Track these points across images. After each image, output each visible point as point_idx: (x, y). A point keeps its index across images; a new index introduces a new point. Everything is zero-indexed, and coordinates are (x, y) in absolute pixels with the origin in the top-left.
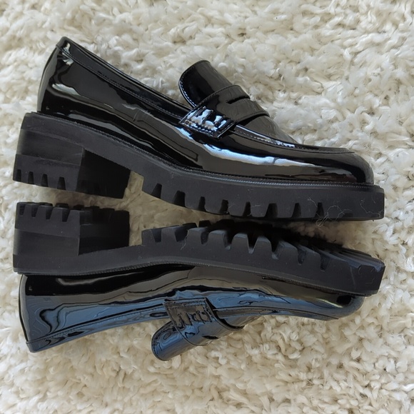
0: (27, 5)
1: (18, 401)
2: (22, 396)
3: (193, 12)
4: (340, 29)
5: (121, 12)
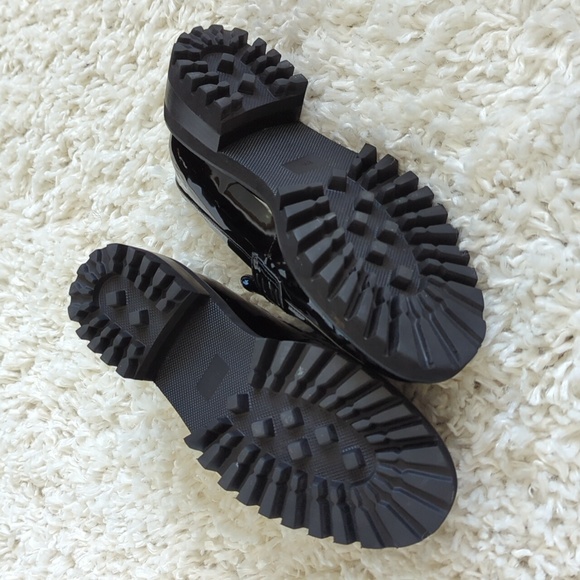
1: (149, 492)
2: (153, 488)
3: (326, 62)
4: (483, 81)
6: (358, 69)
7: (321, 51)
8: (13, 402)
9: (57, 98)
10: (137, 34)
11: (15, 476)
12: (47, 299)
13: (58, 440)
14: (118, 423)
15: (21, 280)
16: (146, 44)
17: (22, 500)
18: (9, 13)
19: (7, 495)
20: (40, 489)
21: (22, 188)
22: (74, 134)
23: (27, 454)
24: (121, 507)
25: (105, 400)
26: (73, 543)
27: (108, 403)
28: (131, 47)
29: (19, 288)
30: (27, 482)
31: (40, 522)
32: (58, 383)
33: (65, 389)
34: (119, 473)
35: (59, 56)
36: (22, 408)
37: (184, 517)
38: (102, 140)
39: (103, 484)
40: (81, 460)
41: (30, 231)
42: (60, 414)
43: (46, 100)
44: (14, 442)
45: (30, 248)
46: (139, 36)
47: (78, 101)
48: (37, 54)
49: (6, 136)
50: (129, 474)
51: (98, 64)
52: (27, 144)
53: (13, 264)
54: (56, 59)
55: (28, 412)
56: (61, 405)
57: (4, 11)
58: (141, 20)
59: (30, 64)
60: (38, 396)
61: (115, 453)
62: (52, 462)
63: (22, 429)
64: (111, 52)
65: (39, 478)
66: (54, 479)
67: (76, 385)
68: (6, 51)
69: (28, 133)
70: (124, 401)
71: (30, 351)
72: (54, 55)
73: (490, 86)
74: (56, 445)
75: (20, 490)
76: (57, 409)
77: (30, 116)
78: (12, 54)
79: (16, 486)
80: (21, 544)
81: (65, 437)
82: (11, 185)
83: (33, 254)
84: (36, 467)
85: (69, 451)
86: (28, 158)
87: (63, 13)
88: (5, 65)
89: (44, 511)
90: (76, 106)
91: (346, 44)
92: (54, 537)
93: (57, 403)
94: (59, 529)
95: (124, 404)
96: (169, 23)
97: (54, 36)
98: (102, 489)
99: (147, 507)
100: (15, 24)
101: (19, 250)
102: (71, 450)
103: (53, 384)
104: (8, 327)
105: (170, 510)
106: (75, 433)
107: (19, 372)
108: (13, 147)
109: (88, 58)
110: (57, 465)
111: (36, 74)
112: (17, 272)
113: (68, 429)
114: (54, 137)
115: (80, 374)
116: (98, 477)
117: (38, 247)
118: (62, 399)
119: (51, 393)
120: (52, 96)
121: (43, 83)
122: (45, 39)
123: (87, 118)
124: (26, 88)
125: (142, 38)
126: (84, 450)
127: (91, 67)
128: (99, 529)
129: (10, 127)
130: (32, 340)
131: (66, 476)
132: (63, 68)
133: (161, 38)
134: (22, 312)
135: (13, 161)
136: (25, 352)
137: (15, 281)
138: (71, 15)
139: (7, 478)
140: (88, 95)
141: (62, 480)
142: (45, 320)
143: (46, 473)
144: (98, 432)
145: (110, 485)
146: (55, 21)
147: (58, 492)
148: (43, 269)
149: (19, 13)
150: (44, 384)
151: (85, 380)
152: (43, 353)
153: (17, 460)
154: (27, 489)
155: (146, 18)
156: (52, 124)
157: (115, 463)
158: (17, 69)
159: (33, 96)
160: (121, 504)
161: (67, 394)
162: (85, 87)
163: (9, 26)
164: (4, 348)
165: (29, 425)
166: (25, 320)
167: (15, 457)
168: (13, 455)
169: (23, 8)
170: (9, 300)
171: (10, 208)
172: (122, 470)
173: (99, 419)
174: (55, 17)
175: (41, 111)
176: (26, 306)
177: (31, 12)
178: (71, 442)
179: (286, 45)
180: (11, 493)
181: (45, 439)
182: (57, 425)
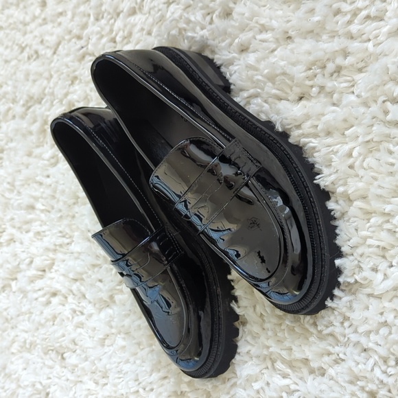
0: (144, 32)
1: (139, 350)
2: (141, 347)
3: (250, 22)
4: (369, 22)
5: (202, 29)
6: (274, 23)
7: (246, 15)
8: (40, 293)
9: (62, 73)
10: (115, 21)
11: (44, 346)
12: (61, 217)
13: (73, 318)
14: (114, 302)
15: (43, 205)
16: (122, 26)
17: (50, 363)
18: (28, 19)
19: (40, 360)
20: (62, 355)
21: (42, 139)
22: (75, 97)
23: (51, 330)
24: (119, 363)
25: (105, 285)
26: (86, 392)
27: (107, 287)
28: (111, 31)
29: (42, 211)
30: (52, 350)
31: (64, 378)
32: (71, 276)
33: (76, 280)
34: (117, 338)
35: (62, 44)
36: (47, 296)
37: (165, 367)
38: (94, 99)
39: (106, 347)
40: (90, 331)
41: (47, 170)
42: (74, 299)
43: (55, 76)
44: (43, 321)
45: (48, 181)
46: (117, 23)
47: (77, 73)
48: (47, 44)
49: (29, 104)
50: (124, 339)
51: (90, 46)
52: (44, 108)
53: (37, 194)
54: (60, 47)
55: (52, 299)
56: (75, 292)
57: (24, 18)
58: (118, 11)
59: (43, 52)
60: (58, 286)
61: (113, 324)
62: (69, 334)
63: (48, 312)
64: (98, 36)
65: (61, 346)
66: (71, 346)
67: (84, 276)
68: (26, 46)
69: (44, 101)
70: (118, 285)
71: (51, 255)
72: (59, 44)
73: (375, 24)
74: (72, 321)
75: (48, 356)
76: (72, 296)
77: (45, 89)
78: (30, 47)
79: (46, 354)
80: (50, 395)
81: (78, 315)
82: (33, 138)
83: (50, 185)
84: (58, 338)
85: (80, 325)
86: (44, 118)
87: (64, 14)
88: (26, 56)
89: (65, 370)
90: (76, 78)
91: (265, 8)
92: (73, 388)
93: (71, 291)
94: (76, 383)
95: (118, 287)
96: (137, 11)
97: (58, 31)
98: (105, 351)
99: (138, 362)
100: (33, 26)
101: (41, 184)
102: (82, 324)
103: (68, 277)
104: (35, 239)
105: (154, 362)
106: (85, 311)
107: (44, 271)
108: (34, 112)
109: (82, 42)
110: (73, 335)
111: (48, 59)
112: (40, 200)
113: (80, 309)
114: (61, 101)
115: (86, 268)
116: (102, 342)
117: (54, 180)
118: (74, 287)
119: (67, 284)
120: (59, 73)
121: (53, 65)
122: (53, 33)
123: (84, 85)
124: (41, 69)
125: (119, 24)
126: (92, 323)
127: (84, 49)
128: (105, 381)
129: (31, 98)
130: (52, 247)
131: (80, 343)
132: (65, 52)
133: (132, 21)
134: (44, 228)
135: (35, 121)
136: (48, 256)
137: (39, 206)
138: (69, 14)
139: (39, 348)
140: (83, 69)
141: (77, 347)
142: (61, 232)
143: (66, 342)
144: (100, 310)
145: (111, 348)
146: (59, 20)
147: (74, 355)
148: (57, 195)
149: (34, 18)
150: (62, 278)
151: (90, 273)
152: (60, 256)
153: (45, 334)
154: (53, 355)
155: (121, 9)
156: (59, 92)
157: (114, 331)
158: (34, 57)
159: (46, 74)
160: (120, 360)
161: (78, 283)
162: (81, 63)
163: (28, 28)
164: (34, 254)
165: (53, 308)
166: (47, 233)
167: (44, 332)
168: (42, 331)
169: (37, 14)
170: (35, 220)
171: (34, 154)
172: (119, 336)
173: (101, 300)
174: (58, 17)
175: (51, 85)
176: (48, 223)
177: (43, 16)
178: (82, 318)
179: (221, 14)
180: (42, 359)
181: (64, 318)
182: (71, 307)
